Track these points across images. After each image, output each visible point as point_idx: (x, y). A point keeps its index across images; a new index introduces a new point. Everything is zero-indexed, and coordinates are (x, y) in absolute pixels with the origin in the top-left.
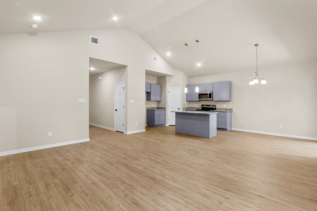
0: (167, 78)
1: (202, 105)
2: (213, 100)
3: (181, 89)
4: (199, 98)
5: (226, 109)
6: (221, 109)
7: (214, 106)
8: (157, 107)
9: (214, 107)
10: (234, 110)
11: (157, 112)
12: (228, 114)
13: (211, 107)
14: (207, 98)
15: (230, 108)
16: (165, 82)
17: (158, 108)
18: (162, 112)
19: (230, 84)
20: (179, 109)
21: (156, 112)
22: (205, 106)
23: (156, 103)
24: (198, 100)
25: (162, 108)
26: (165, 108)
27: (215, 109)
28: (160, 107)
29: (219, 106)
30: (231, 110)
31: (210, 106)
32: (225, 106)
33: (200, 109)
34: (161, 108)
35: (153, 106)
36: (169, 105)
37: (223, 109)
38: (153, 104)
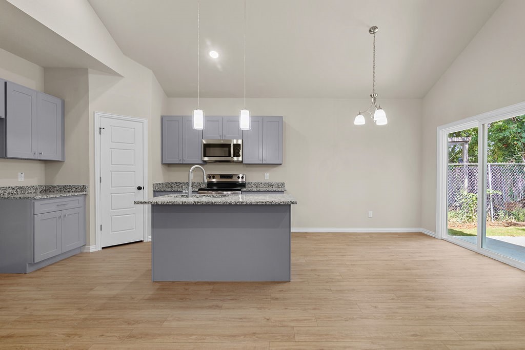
0: (93, 79)
1: (211, 176)
2: (244, 162)
3: (146, 124)
4: (204, 155)
5: (271, 185)
6: (258, 185)
8: (43, 184)
9: (243, 180)
10: (287, 187)
11: (44, 207)
13: (234, 179)
14: (229, 156)
15: (280, 181)
16: (82, 92)
17: (48, 189)
18: (71, 202)
20: (139, 188)
21: (39, 207)
22: (216, 179)
23: (39, 168)
24: (201, 162)
25: (71, 187)
26: (84, 188)
28: (59, 181)
30: (281, 187)
31: (230, 177)
32: (267, 177)
33: (204, 186)
34: (64, 189)
35: (23, 180)
36: (101, 178)
37: (263, 185)
38: (19, 174)
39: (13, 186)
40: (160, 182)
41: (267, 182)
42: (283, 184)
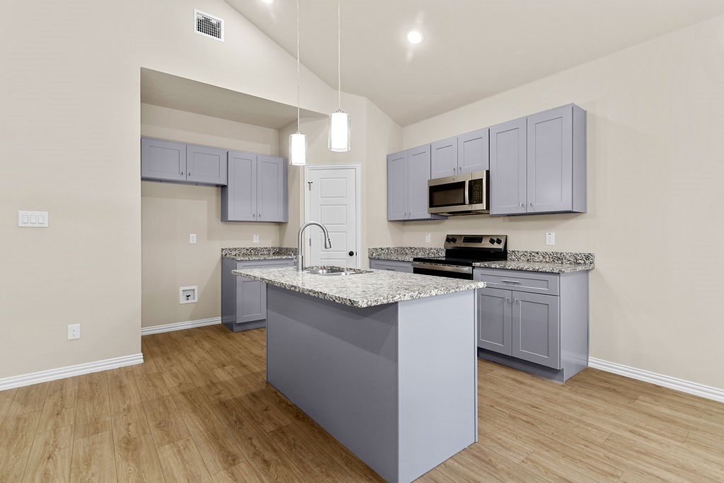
1: (450, 239)
2: (493, 211)
3: (359, 171)
4: (432, 205)
5: (558, 258)
6: (530, 257)
7: (499, 242)
8: (276, 246)
9: (501, 246)
10: (599, 262)
12: (567, 285)
13: (486, 244)
14: (464, 204)
15: (583, 249)
17: (279, 251)
19: (580, 118)
22: (460, 244)
24: (428, 216)
25: (290, 250)
26: (296, 251)
27: (502, 255)
28: (285, 245)
29: (521, 240)
30: (584, 262)
31: (478, 239)
32: (550, 239)
33: (443, 255)
34: (286, 251)
35: (258, 241)
36: (310, 240)
37: (541, 258)
38: (255, 236)
39: (248, 247)
40: (384, 246)
41: (549, 251)
42: (587, 257)
